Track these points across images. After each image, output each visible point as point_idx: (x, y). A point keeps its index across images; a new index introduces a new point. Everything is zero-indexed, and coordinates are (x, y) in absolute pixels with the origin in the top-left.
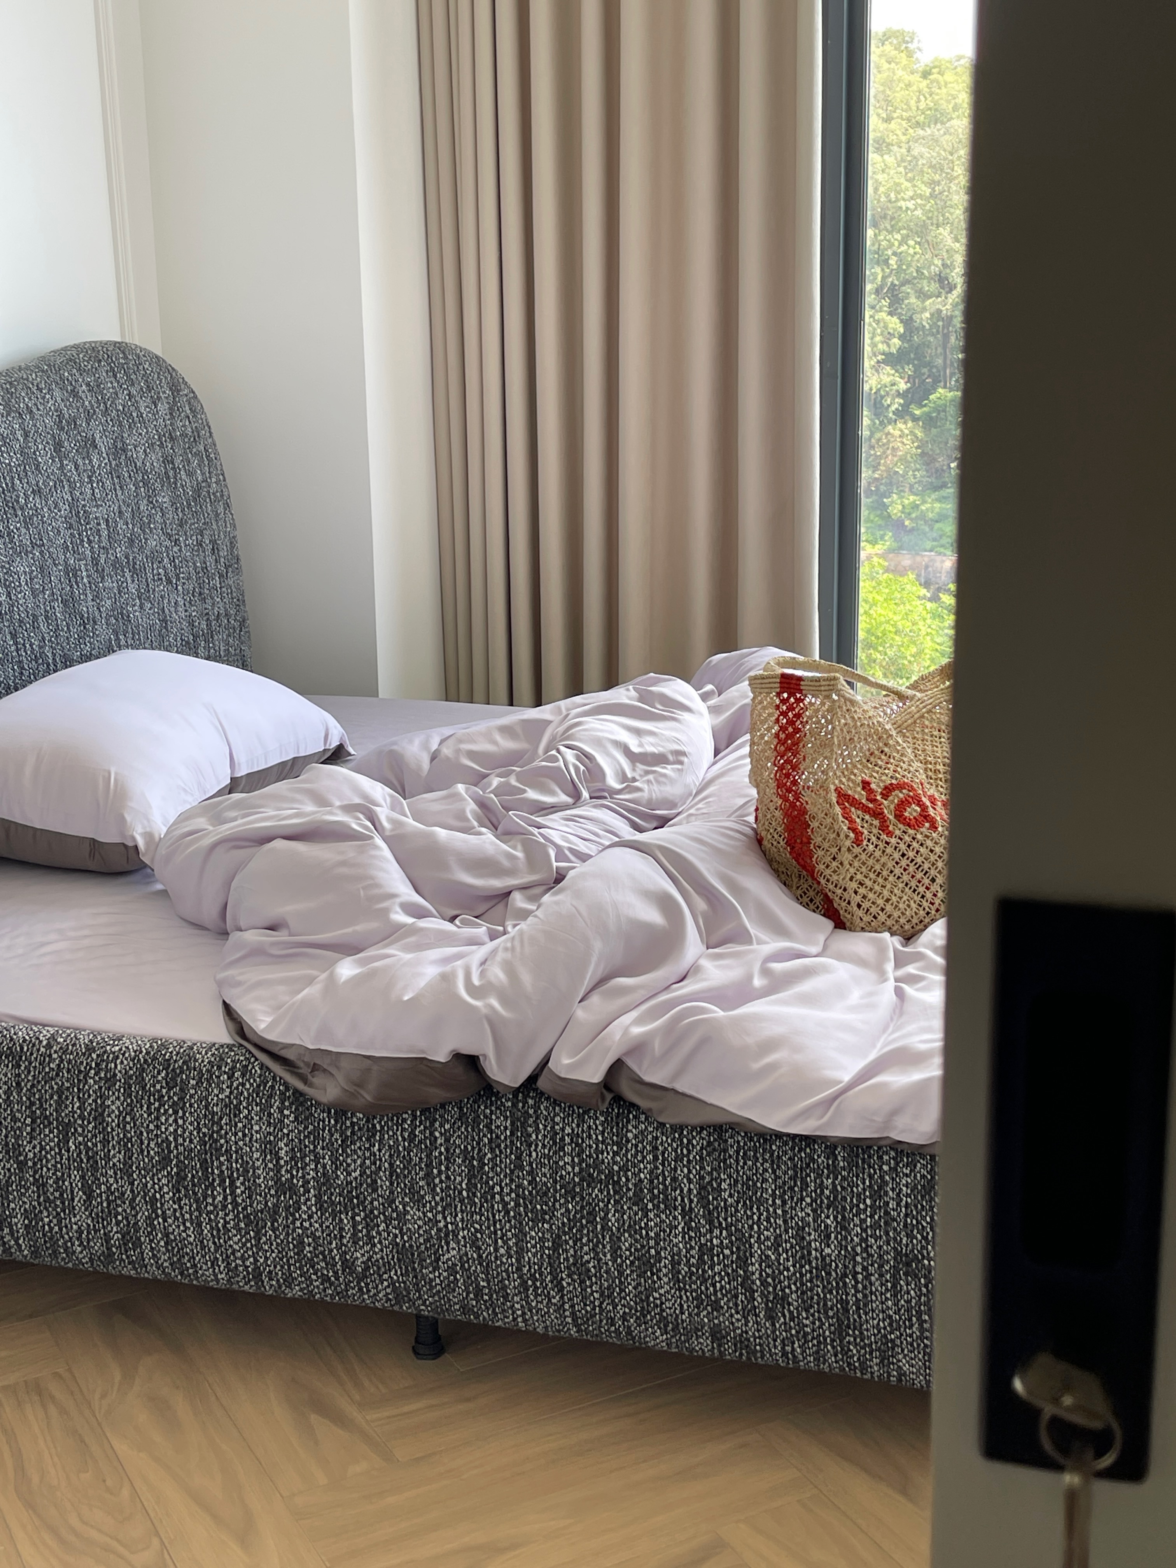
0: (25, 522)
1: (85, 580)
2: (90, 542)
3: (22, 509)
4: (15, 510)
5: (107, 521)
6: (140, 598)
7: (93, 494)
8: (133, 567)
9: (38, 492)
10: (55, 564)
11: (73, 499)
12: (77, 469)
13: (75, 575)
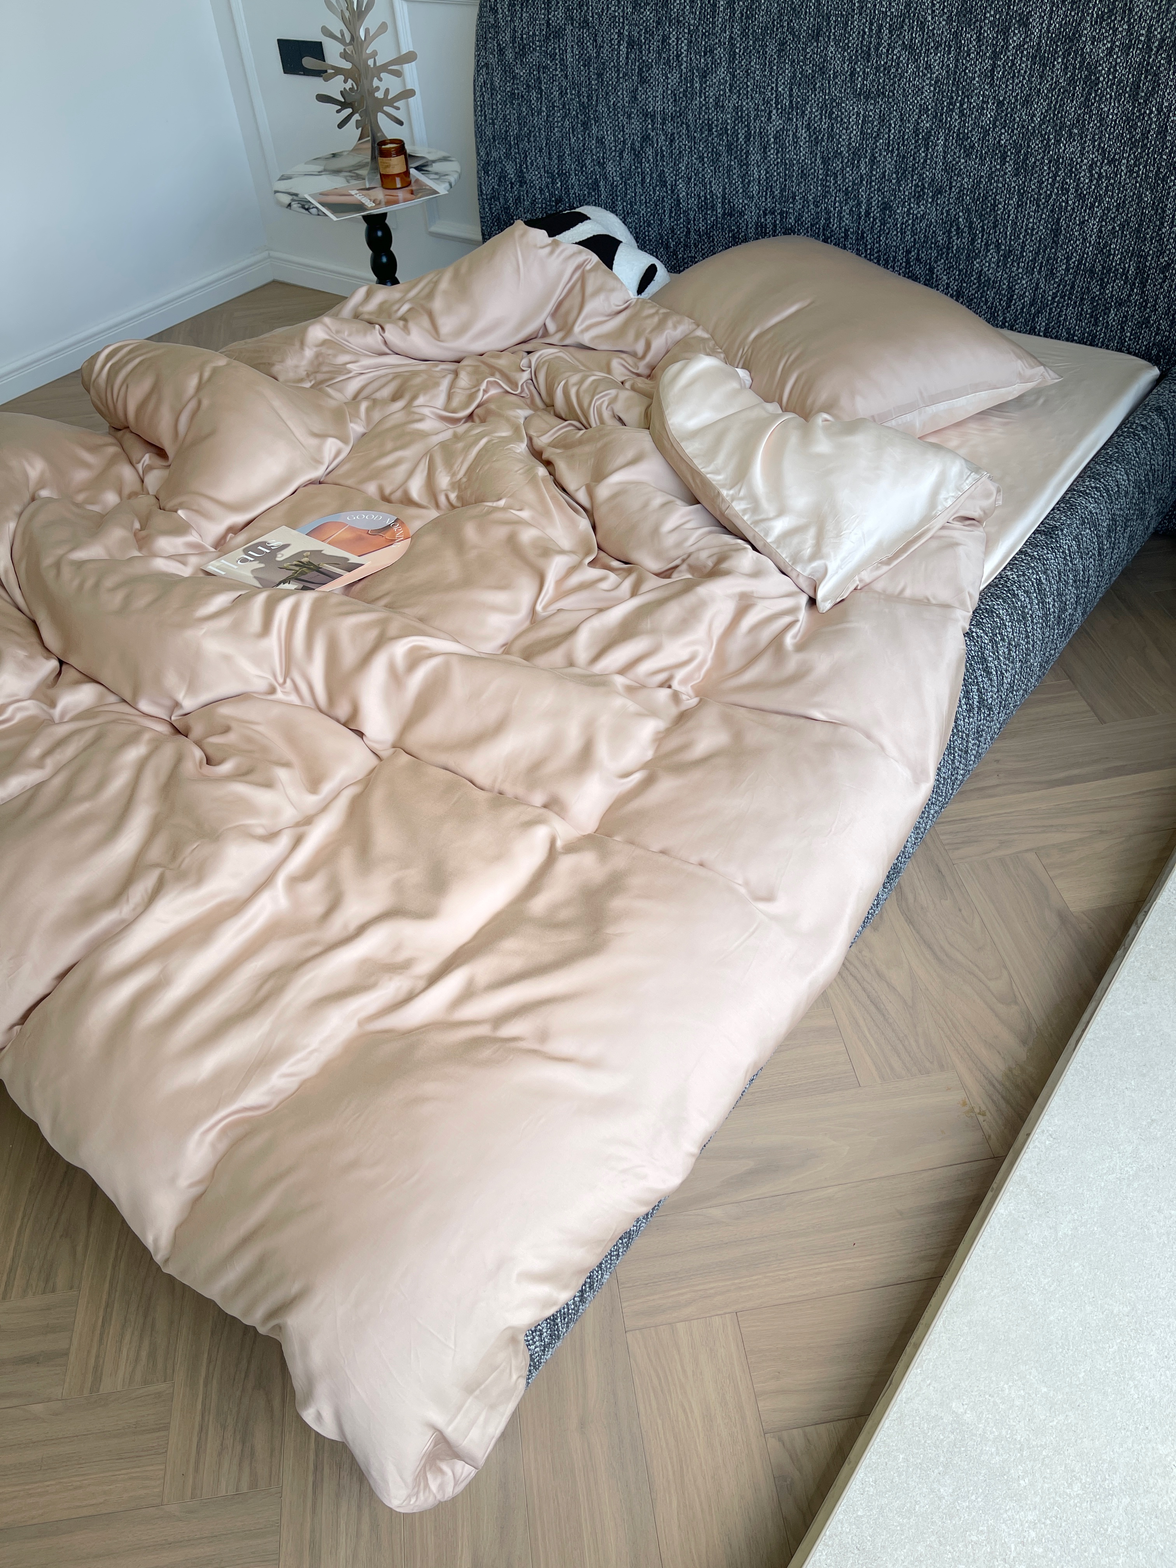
0: (877, 69)
1: (940, 148)
2: (962, 114)
3: (879, 56)
4: (869, 55)
5: (1001, 103)
6: (1021, 195)
7: (992, 71)
8: (1024, 160)
9: (910, 48)
10: (901, 120)
11: (956, 66)
12: (979, 39)
13: (926, 139)
